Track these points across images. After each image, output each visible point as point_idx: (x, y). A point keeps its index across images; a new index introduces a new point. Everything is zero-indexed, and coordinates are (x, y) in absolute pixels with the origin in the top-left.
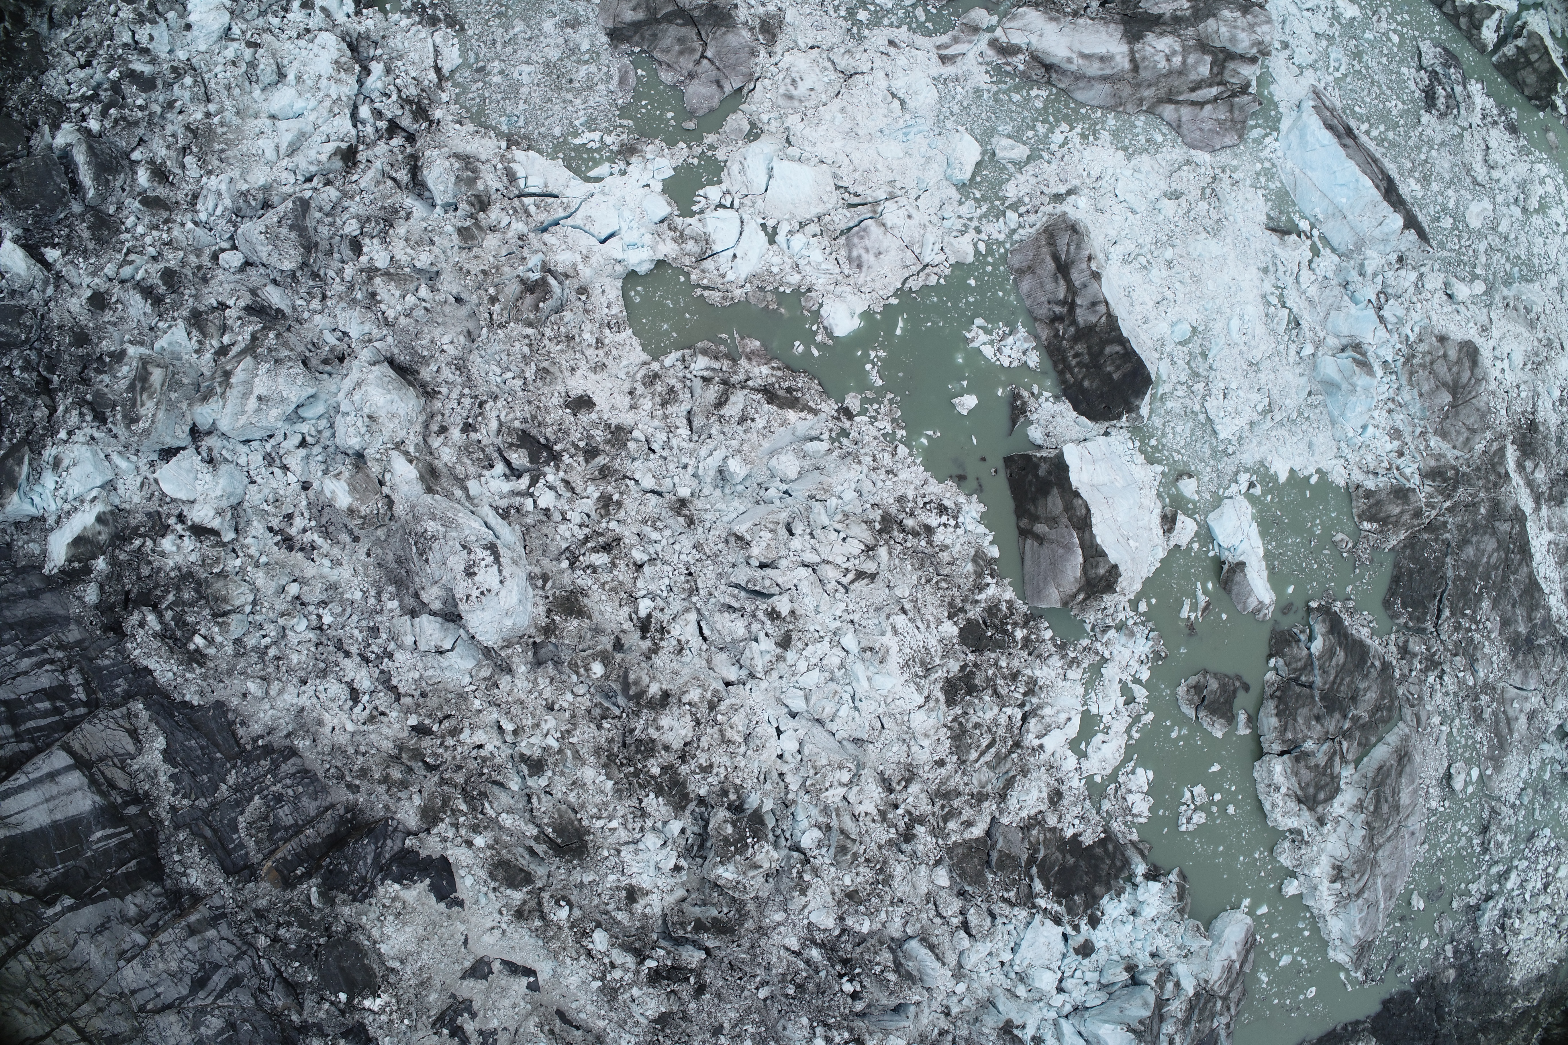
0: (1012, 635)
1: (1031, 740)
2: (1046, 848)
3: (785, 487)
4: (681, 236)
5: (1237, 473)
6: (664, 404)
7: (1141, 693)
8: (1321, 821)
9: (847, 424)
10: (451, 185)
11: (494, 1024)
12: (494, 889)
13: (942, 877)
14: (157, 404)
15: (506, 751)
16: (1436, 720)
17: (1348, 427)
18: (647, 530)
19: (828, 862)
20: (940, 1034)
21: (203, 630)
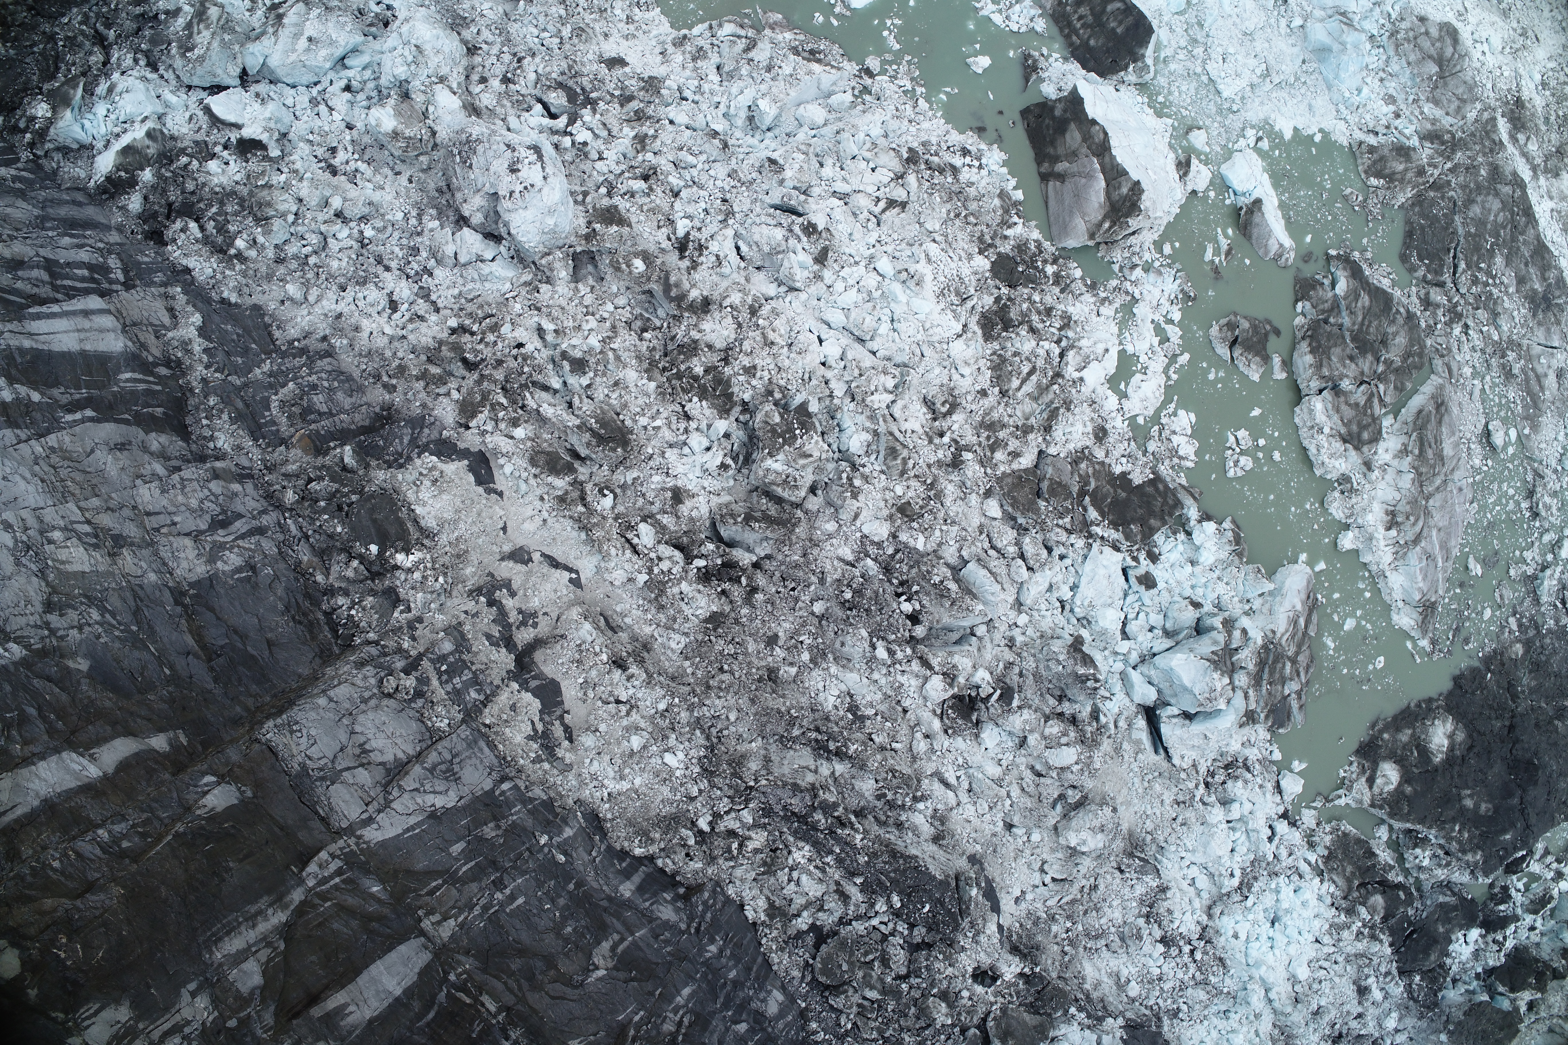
0: (1043, 271)
1: (1070, 372)
2: (1097, 480)
3: (813, 132)
5: (1243, 129)
6: (694, 59)
7: (1174, 333)
8: (1368, 465)
9: (868, 81)
11: (535, 605)
12: (535, 476)
13: (993, 508)
14: (213, 34)
15: (546, 353)
16: (1467, 371)
17: (1343, 88)
18: (684, 155)
19: (878, 468)
20: (1005, 668)
21: (245, 236)
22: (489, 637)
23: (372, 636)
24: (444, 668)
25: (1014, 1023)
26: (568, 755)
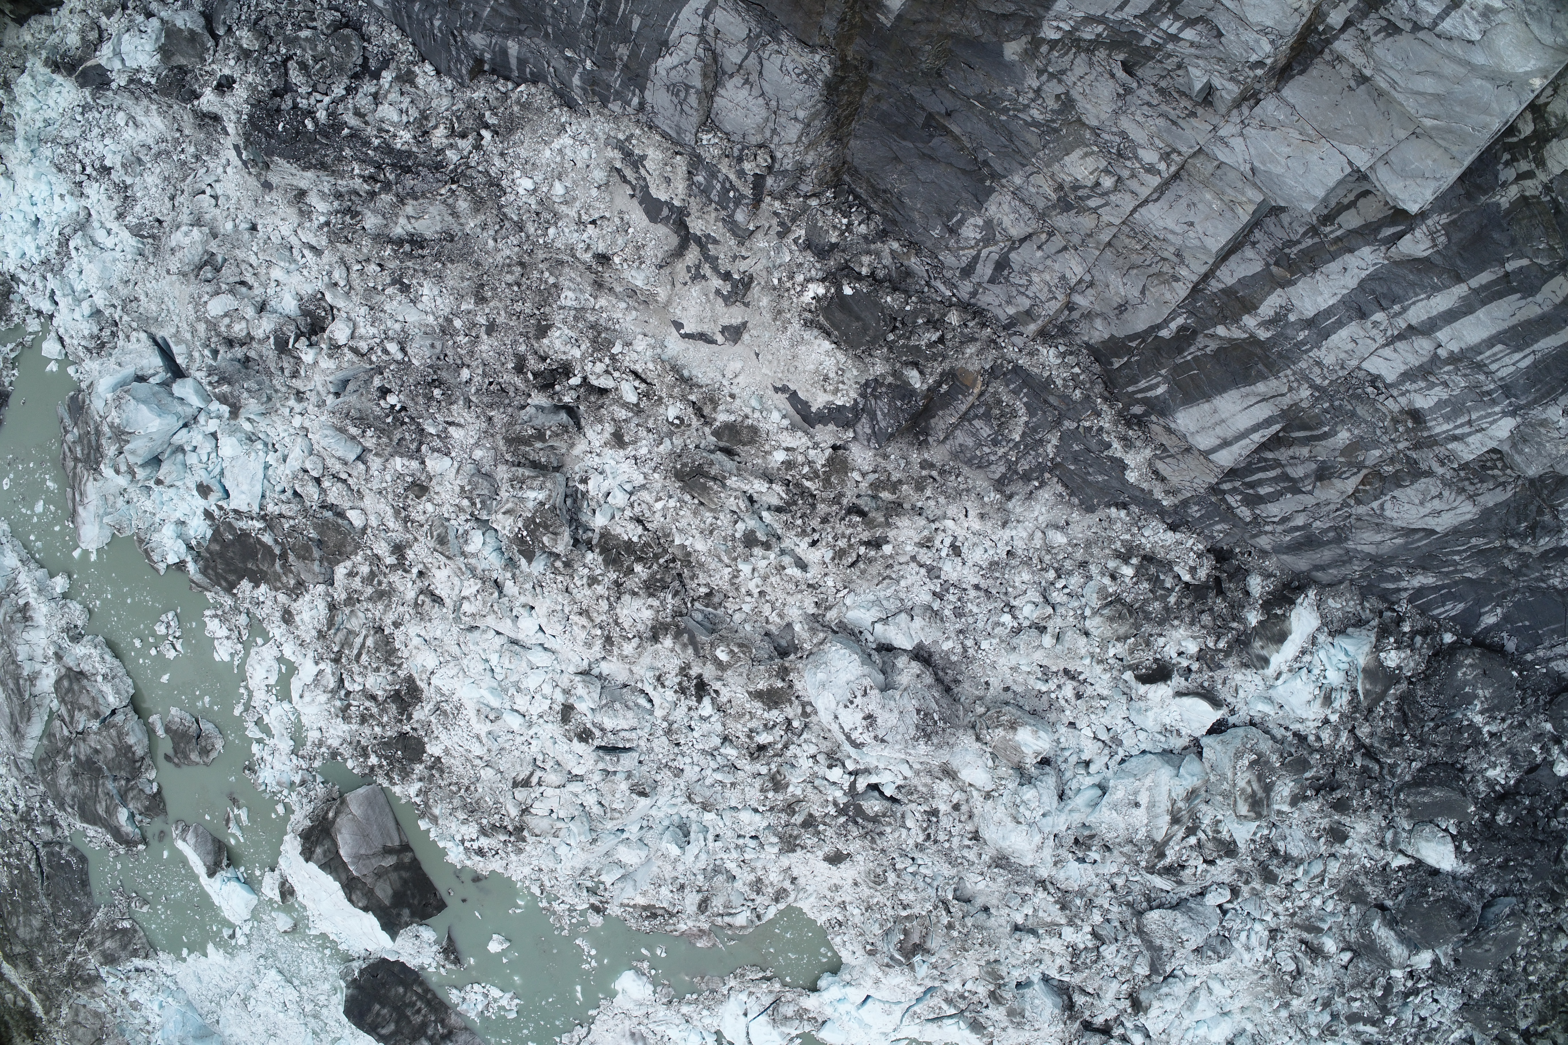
0: (379, 757)
1: (327, 667)
2: (275, 572)
3: (625, 836)
4: (801, 1016)
5: (249, 943)
6: (759, 880)
7: (252, 732)
8: (59, 657)
9: (593, 900)
10: (1028, 1007)
11: (695, 291)
12: (747, 417)
13: (355, 518)
14: (1235, 785)
15: (787, 543)
17: (176, 1006)
18: (728, 779)
19: (452, 523)
20: (297, 371)
21: (1127, 580)
22: (715, 242)
23: (814, 202)
24: (731, 194)
25: (191, 52)
26: (611, 154)
